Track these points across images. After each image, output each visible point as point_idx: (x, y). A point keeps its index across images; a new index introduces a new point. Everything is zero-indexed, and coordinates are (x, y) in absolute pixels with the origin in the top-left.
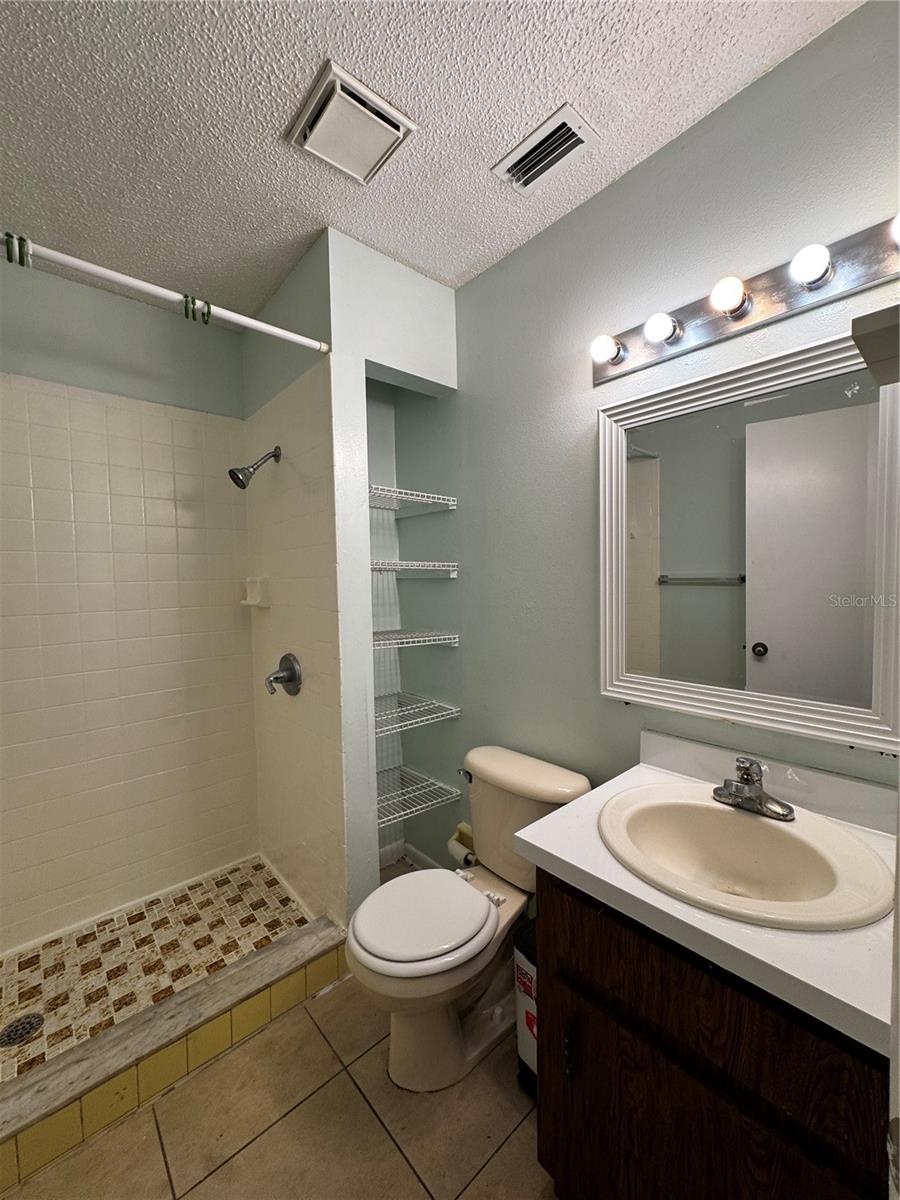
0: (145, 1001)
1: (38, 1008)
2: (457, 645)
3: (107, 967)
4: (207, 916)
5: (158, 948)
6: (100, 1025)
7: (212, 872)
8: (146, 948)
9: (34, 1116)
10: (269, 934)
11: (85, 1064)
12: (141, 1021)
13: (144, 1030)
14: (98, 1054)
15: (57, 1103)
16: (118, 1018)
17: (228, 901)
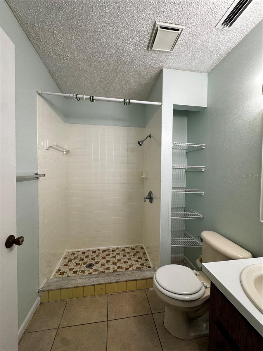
0: (111, 270)
1: (93, 262)
2: (203, 194)
3: (106, 259)
4: (128, 256)
5: (116, 259)
6: (102, 272)
7: (131, 245)
8: (114, 258)
9: (87, 284)
10: (141, 267)
11: (97, 278)
12: (109, 275)
13: (108, 277)
14: (99, 277)
15: (90, 284)
16: (106, 271)
17: (133, 254)
